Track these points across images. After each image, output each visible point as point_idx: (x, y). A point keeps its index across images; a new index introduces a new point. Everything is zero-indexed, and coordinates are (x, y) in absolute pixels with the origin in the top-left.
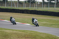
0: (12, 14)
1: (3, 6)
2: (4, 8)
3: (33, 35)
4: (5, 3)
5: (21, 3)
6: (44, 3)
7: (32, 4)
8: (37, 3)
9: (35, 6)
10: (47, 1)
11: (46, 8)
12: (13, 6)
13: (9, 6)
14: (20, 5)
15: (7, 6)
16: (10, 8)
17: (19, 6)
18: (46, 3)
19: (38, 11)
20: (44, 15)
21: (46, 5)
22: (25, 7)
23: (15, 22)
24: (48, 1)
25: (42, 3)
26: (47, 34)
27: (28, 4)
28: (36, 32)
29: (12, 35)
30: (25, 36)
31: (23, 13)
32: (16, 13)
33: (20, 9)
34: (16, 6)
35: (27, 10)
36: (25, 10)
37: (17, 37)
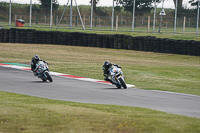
0: (74, 50)
1: (43, 21)
2: (47, 30)
3: (142, 123)
4: (47, 13)
5: (101, 13)
6: (181, 11)
7: (141, 15)
8: (158, 14)
9: (151, 25)
10: (193, 4)
11: (188, 29)
12: (77, 22)
13: (64, 22)
14: (100, 20)
15: (55, 22)
16: (64, 30)
17: (95, 24)
18: (188, 13)
19: (159, 40)
20: (181, 54)
21: (187, 20)
22: (115, 25)
23: (47, 74)
24: (195, 7)
25: (172, 12)
26: (191, 119)
27: (127, 16)
28: (155, 112)
29: (71, 123)
30: (115, 126)
31: (108, 47)
32: (86, 46)
33: (99, 33)
34: (87, 23)
35: (122, 36)
36: (117, 36)
37: (87, 130)
